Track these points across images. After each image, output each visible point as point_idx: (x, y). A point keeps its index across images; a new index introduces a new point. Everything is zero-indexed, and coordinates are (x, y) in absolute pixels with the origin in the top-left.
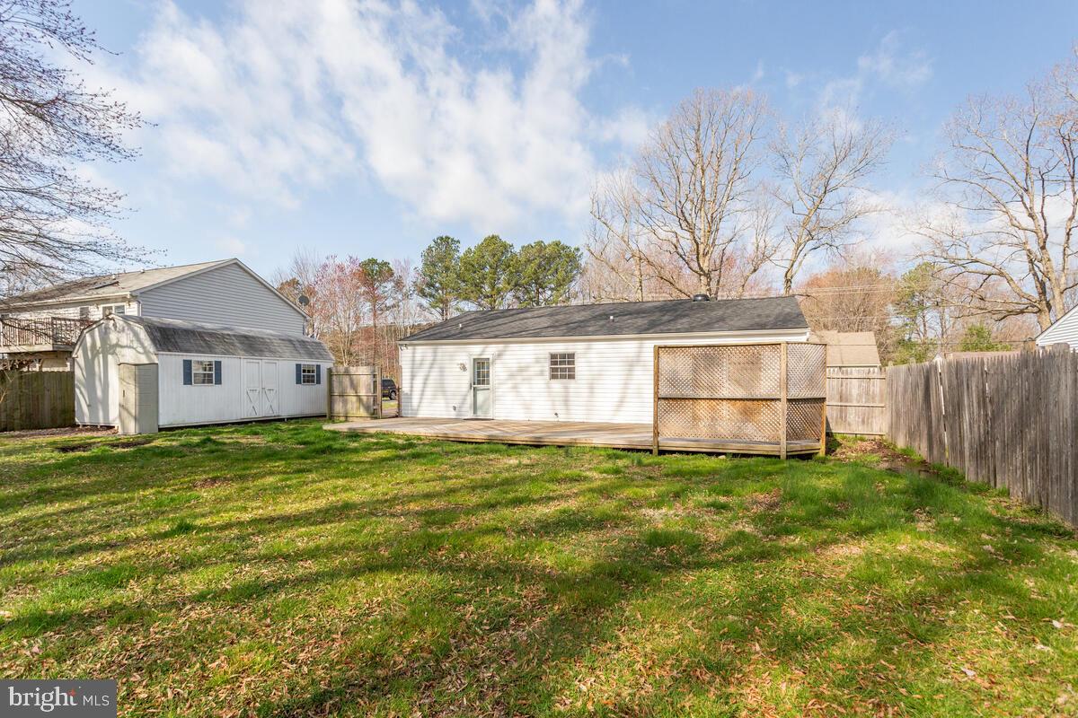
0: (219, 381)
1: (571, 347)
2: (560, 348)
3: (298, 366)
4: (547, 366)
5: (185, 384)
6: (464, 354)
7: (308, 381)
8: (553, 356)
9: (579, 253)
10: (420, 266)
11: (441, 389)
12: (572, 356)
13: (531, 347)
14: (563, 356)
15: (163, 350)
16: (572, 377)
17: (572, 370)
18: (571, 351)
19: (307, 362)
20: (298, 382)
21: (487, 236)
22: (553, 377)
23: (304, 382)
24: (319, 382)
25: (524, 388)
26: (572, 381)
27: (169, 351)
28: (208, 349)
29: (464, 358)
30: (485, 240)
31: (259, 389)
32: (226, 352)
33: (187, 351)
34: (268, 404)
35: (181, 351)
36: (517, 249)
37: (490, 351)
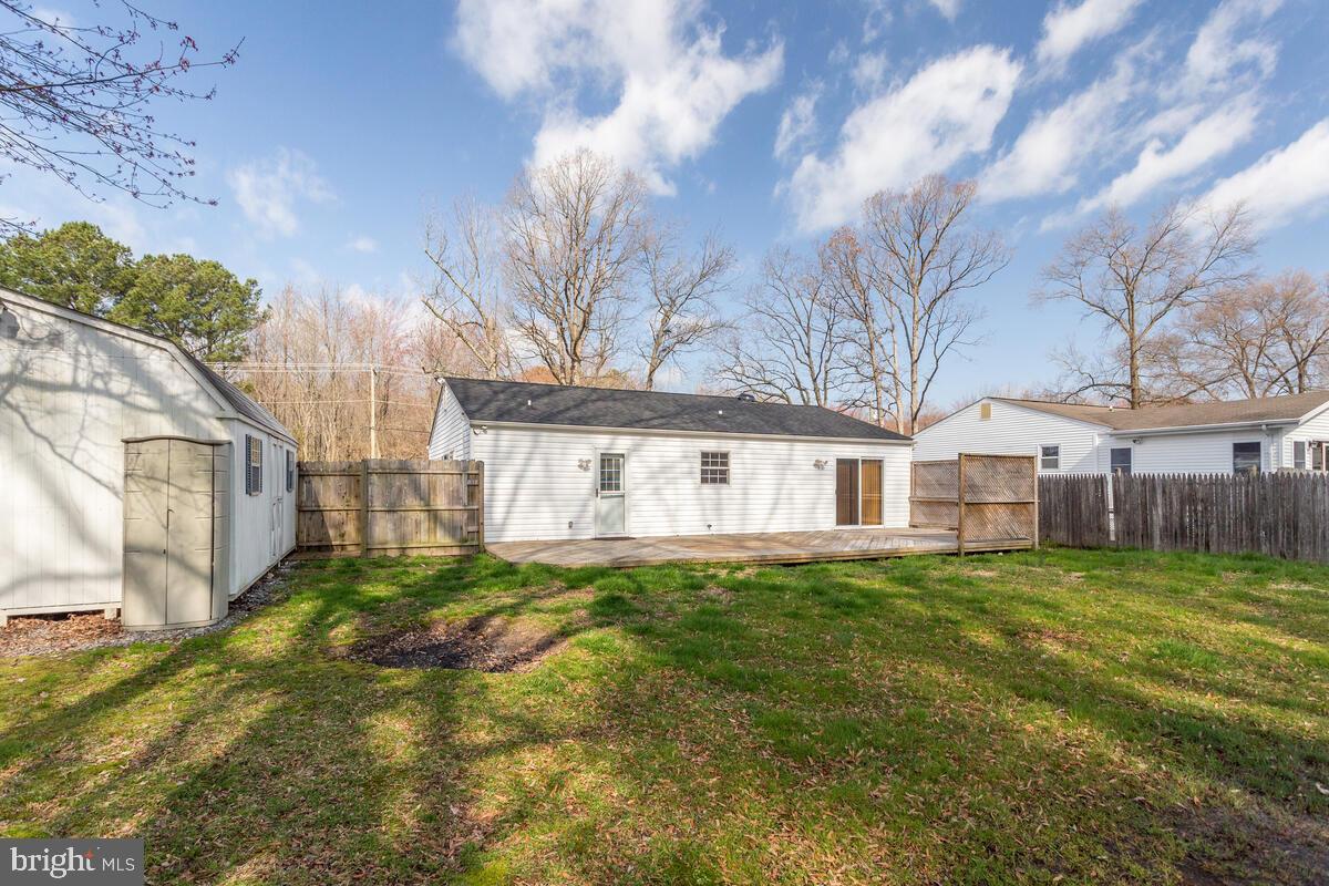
1: (723, 445)
2: (711, 445)
4: (697, 466)
6: (585, 446)
8: (705, 455)
9: (257, 289)
11: (546, 494)
12: (725, 456)
13: (677, 442)
14: (714, 455)
16: (724, 481)
17: (724, 472)
18: (724, 450)
22: (704, 481)
25: (668, 493)
26: (724, 485)
29: (587, 452)
37: (623, 443)
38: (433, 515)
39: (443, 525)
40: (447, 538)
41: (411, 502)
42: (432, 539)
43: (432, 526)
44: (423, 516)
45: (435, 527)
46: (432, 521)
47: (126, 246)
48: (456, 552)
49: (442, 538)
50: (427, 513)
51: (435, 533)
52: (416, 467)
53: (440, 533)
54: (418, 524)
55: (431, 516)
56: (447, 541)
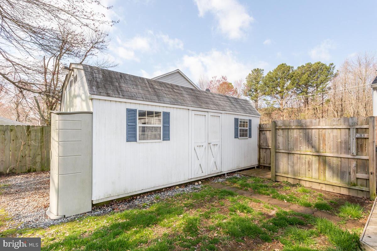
0: (166, 137)
3: (236, 120)
5: (128, 141)
7: (242, 135)
9: (333, 66)
10: (246, 83)
15: (100, 94)
19: (243, 117)
20: (236, 136)
21: (279, 65)
23: (240, 136)
24: (250, 137)
27: (108, 95)
28: (155, 98)
30: (279, 66)
31: (205, 144)
32: (175, 102)
33: (131, 98)
34: (213, 160)
35: (124, 96)
36: (295, 68)
38: (323, 160)
39: (331, 168)
40: (335, 179)
41: (305, 149)
42: (322, 178)
43: (322, 168)
44: (314, 159)
45: (325, 170)
46: (322, 164)
47: (292, 66)
48: (344, 192)
49: (330, 178)
50: (317, 158)
51: (324, 173)
52: (308, 124)
53: (328, 174)
54: (310, 164)
55: (321, 160)
56: (335, 181)
